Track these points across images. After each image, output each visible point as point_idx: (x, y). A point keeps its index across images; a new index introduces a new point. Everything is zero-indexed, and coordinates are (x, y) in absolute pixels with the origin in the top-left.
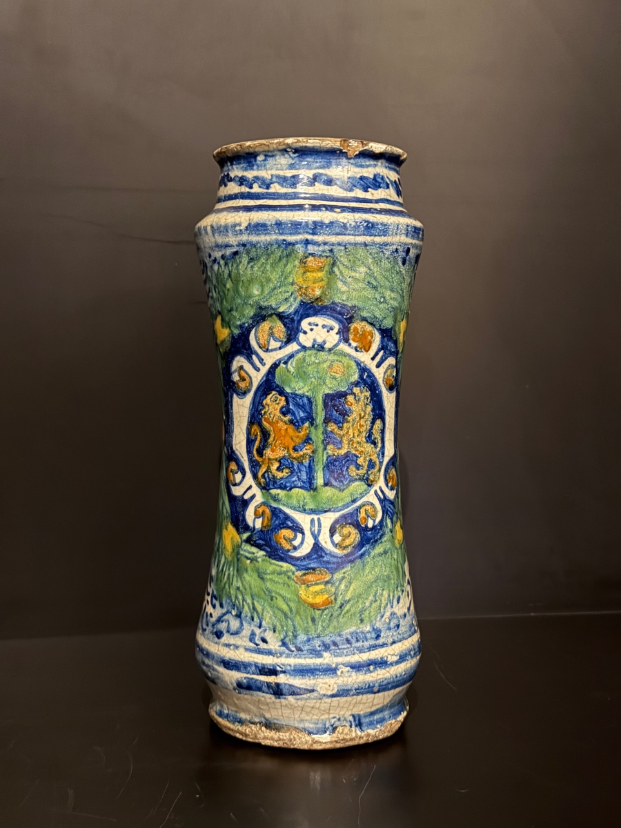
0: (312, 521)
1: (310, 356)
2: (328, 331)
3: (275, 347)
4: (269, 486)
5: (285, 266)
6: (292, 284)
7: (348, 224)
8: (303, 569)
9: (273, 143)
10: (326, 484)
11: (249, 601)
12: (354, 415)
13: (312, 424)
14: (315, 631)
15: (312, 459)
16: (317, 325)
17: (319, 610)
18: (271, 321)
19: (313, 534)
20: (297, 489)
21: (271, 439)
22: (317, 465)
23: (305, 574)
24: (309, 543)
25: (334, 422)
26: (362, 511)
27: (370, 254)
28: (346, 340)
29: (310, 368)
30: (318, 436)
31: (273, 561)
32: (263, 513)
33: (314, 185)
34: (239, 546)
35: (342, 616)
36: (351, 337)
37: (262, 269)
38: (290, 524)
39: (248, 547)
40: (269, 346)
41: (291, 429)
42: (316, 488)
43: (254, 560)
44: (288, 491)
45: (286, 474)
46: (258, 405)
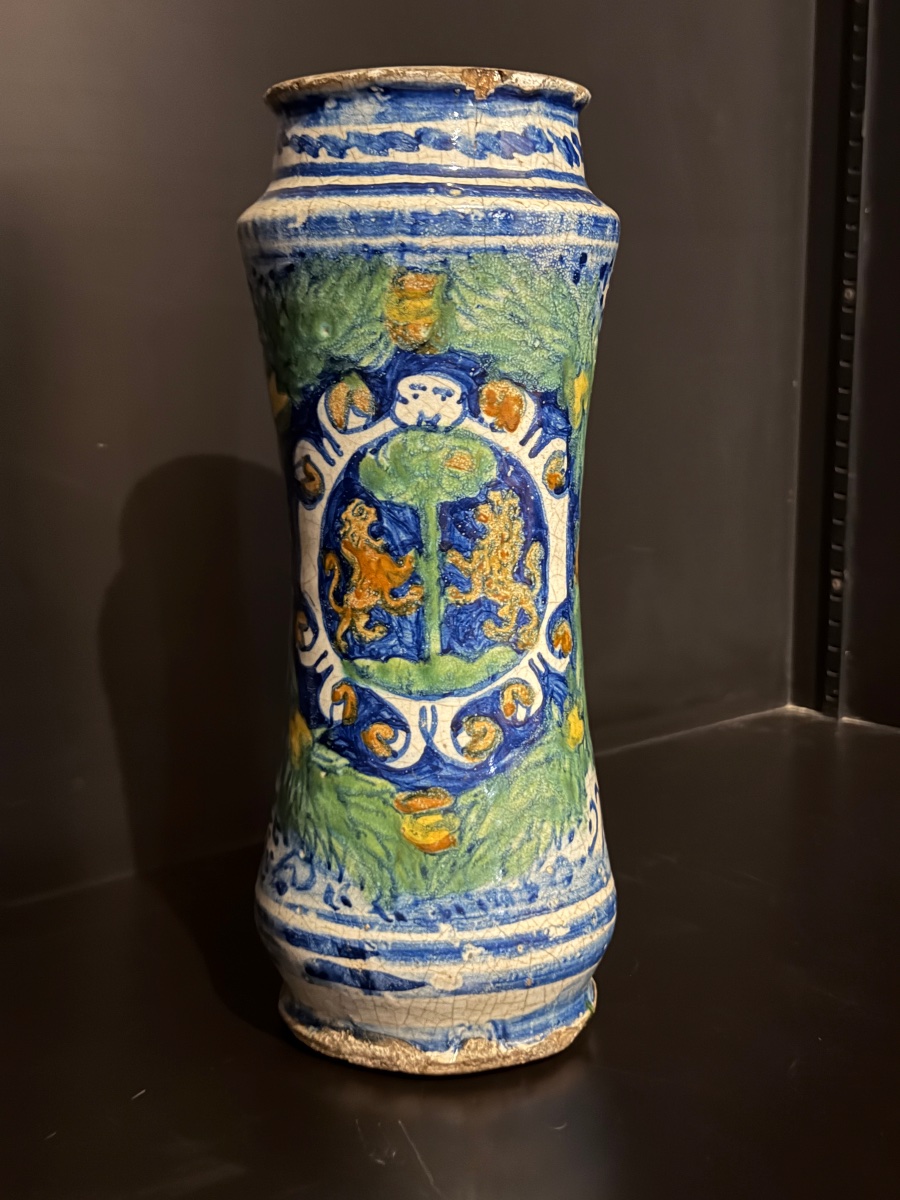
0: (423, 711)
1: (414, 440)
2: (443, 399)
3: (357, 426)
4: (353, 654)
5: (369, 289)
6: (382, 319)
7: (472, 217)
8: (408, 789)
9: (348, 78)
10: (446, 650)
11: (324, 837)
12: (492, 537)
13: (420, 552)
14: (427, 890)
15: (421, 611)
16: (424, 389)
17: (434, 855)
18: (350, 383)
19: (423, 732)
20: (397, 659)
21: (355, 577)
22: (430, 619)
23: (410, 798)
24: (418, 746)
25: (457, 549)
26: (507, 694)
27: (513, 266)
28: (475, 413)
29: (414, 460)
30: (431, 572)
31: (361, 775)
32: (345, 694)
33: (418, 149)
34: (311, 749)
35: (471, 865)
36: (483, 407)
37: (331, 295)
38: (388, 716)
39: (323, 751)
40: (347, 423)
41: (387, 563)
42: (429, 657)
43: (330, 771)
44: (383, 662)
45: (380, 635)
46: (334, 521)
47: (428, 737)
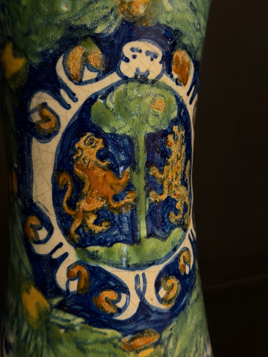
0: (137, 277)
1: (132, 89)
2: (152, 60)
3: (90, 78)
4: (85, 243)
8: (129, 334)
10: (149, 236)
12: (173, 157)
13: (134, 168)
15: (134, 209)
16: (140, 51)
18: (84, 46)
19: (138, 292)
20: (119, 244)
21: (86, 189)
22: (140, 214)
23: (132, 340)
24: (135, 302)
25: (155, 165)
26: (181, 258)
28: (169, 71)
29: (132, 104)
30: (140, 182)
31: (95, 329)
32: (79, 273)
36: (173, 67)
38: (112, 284)
39: (61, 314)
40: (82, 77)
41: (110, 178)
42: (140, 240)
43: (69, 328)
44: (109, 247)
45: (106, 228)
46: (69, 149)
47: (141, 294)
